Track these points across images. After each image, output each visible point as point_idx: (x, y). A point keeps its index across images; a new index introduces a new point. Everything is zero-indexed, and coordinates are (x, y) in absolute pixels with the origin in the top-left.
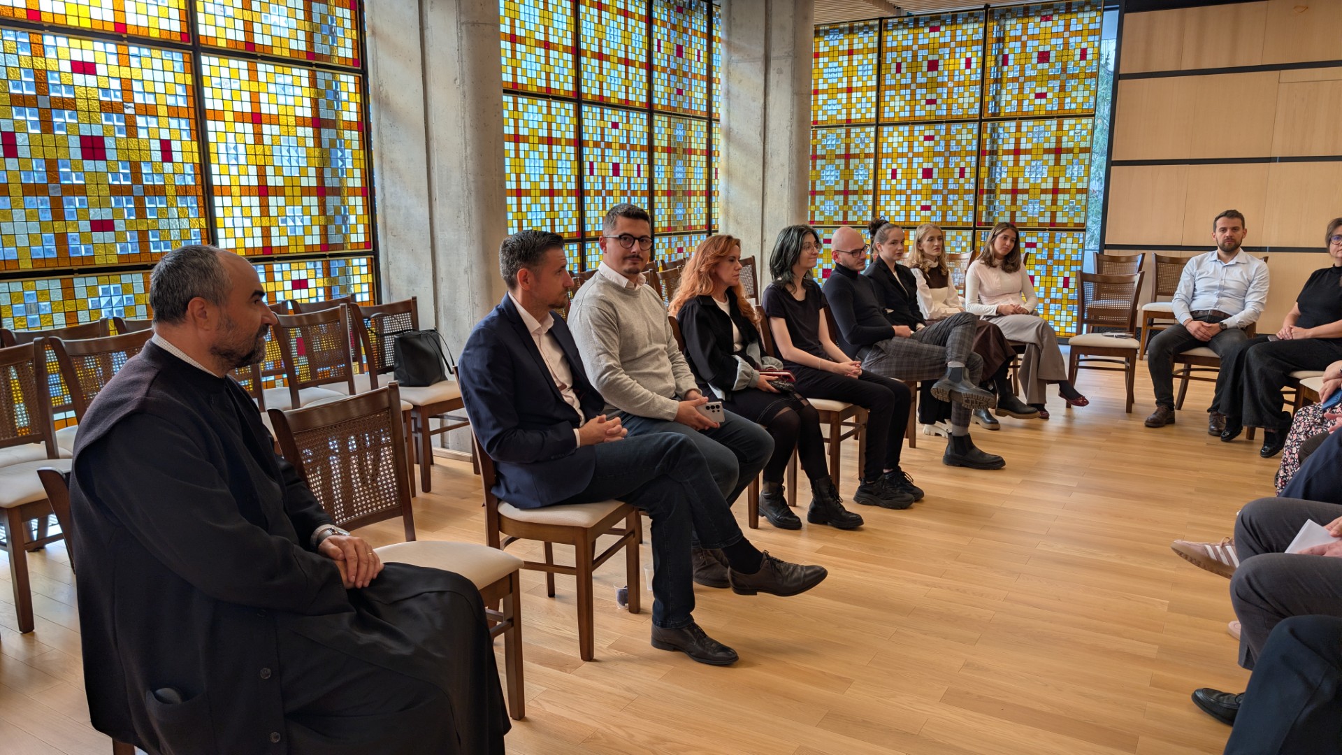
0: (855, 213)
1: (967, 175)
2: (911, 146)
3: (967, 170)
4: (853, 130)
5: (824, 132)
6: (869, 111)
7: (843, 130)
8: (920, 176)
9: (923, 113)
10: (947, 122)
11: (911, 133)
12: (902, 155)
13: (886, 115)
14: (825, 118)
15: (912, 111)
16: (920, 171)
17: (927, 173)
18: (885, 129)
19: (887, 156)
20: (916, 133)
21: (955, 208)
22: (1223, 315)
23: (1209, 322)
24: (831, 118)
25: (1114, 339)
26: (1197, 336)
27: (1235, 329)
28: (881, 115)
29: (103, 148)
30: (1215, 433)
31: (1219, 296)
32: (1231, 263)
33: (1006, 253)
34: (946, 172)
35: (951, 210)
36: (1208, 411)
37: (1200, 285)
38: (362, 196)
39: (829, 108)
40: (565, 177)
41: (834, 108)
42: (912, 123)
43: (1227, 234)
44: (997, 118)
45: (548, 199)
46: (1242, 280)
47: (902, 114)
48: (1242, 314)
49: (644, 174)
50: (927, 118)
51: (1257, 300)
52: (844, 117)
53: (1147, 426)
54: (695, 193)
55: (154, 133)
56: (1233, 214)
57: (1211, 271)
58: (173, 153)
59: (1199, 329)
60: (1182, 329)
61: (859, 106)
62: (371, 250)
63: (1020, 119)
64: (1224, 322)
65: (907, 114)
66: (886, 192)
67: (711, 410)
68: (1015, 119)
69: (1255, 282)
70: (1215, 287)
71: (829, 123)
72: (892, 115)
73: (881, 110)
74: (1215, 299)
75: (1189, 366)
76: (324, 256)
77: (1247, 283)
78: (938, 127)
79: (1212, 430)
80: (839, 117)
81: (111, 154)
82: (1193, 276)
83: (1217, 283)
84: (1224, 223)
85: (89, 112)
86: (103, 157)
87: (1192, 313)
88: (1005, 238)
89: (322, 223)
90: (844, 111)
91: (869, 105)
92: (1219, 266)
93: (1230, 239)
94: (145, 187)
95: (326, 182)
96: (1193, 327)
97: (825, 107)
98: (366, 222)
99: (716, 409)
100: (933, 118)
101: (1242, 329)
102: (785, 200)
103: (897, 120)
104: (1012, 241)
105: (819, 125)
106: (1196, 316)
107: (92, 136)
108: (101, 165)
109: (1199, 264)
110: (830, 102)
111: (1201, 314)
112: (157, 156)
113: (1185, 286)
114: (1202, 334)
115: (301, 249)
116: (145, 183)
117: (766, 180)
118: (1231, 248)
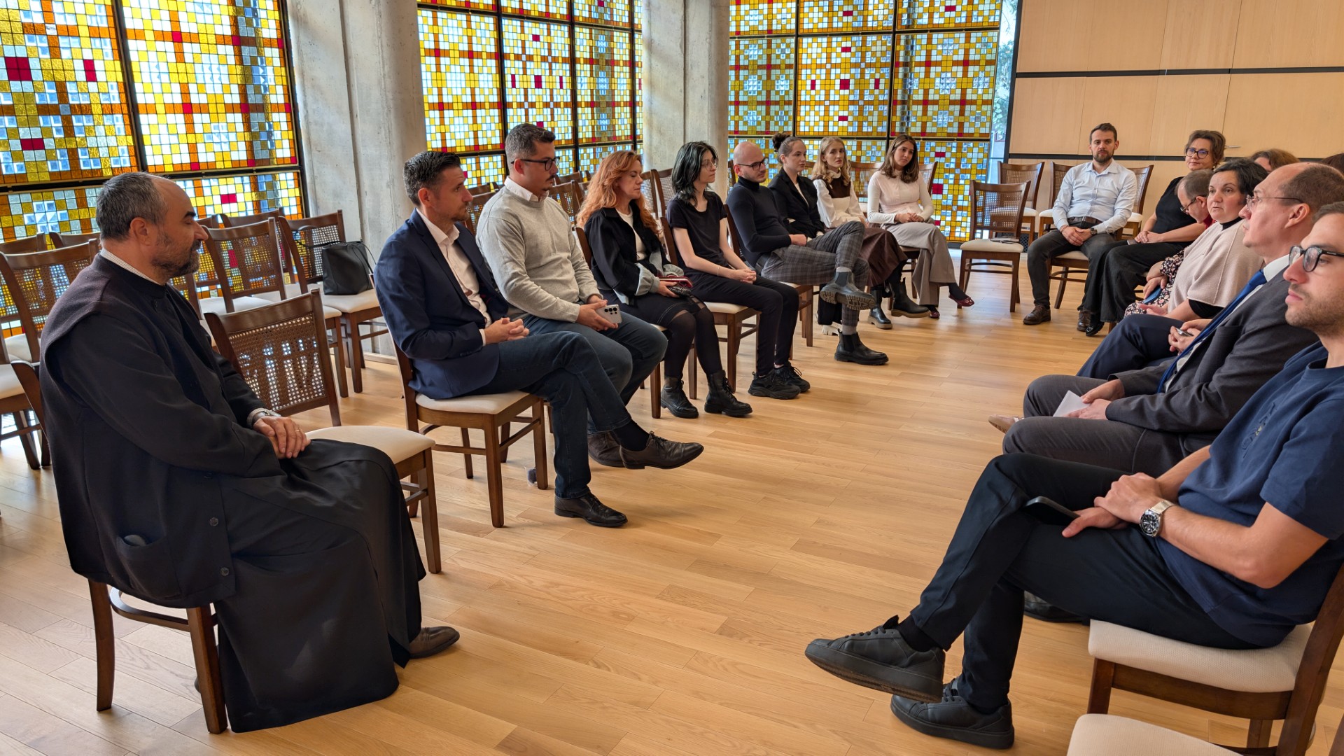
0: (776, 123)
1: (882, 86)
2: (829, 58)
3: (882, 81)
4: (774, 41)
5: (747, 42)
6: (789, 22)
7: (765, 41)
8: (838, 87)
9: (840, 25)
10: (863, 34)
11: (829, 43)
12: (821, 66)
13: (805, 26)
14: (747, 29)
15: (830, 22)
16: (838, 82)
17: (845, 84)
18: (805, 40)
19: (807, 67)
20: (834, 45)
21: (870, 119)
22: (1094, 222)
23: (1082, 228)
24: (753, 28)
25: (1000, 244)
26: (1071, 241)
27: (1104, 234)
28: (801, 26)
29: (28, 69)
30: (1082, 329)
31: (1093, 203)
32: (1104, 173)
33: (905, 164)
34: (861, 82)
35: (867, 120)
36: (1079, 309)
37: (1077, 194)
38: (286, 112)
39: (752, 18)
40: (487, 90)
41: (756, 18)
42: (830, 34)
43: (1101, 146)
44: (911, 30)
45: (470, 112)
46: (1112, 189)
47: (820, 26)
48: (1111, 220)
49: (567, 86)
50: (844, 30)
51: (1125, 207)
52: (765, 28)
53: (1025, 324)
54: (618, 104)
55: (77, 53)
56: (1107, 127)
57: (1087, 181)
58: (97, 73)
59: (1072, 234)
60: (1059, 234)
61: (779, 17)
62: (297, 165)
63: (931, 31)
64: (1095, 227)
65: (826, 25)
66: (806, 103)
67: (609, 312)
68: (926, 31)
69: (1124, 191)
70: (1088, 195)
71: (752, 34)
72: (811, 26)
73: (801, 21)
74: (1088, 207)
75: (1067, 269)
76: (251, 171)
77: (1117, 192)
78: (855, 38)
79: (1080, 326)
80: (760, 28)
81: (36, 75)
82: (1071, 185)
83: (1090, 192)
84: (1098, 136)
85: (12, 33)
86: (29, 78)
87: (1069, 220)
88: (904, 150)
89: (248, 139)
90: (765, 22)
91: (789, 16)
92: (1094, 176)
93: (1103, 151)
94: (72, 107)
95: (249, 99)
96: (1069, 233)
97: (747, 18)
98: (291, 137)
99: (613, 312)
100: (850, 30)
101: (1111, 234)
102: (706, 112)
103: (815, 31)
104: (910, 152)
105: (742, 35)
106: (1071, 222)
107: (16, 58)
108: (27, 86)
109: (1077, 174)
110: (751, 13)
111: (1076, 220)
112: (81, 76)
113: (1064, 195)
114: (1075, 239)
115: (228, 165)
116: (71, 102)
117: (687, 91)
118: (1105, 159)
